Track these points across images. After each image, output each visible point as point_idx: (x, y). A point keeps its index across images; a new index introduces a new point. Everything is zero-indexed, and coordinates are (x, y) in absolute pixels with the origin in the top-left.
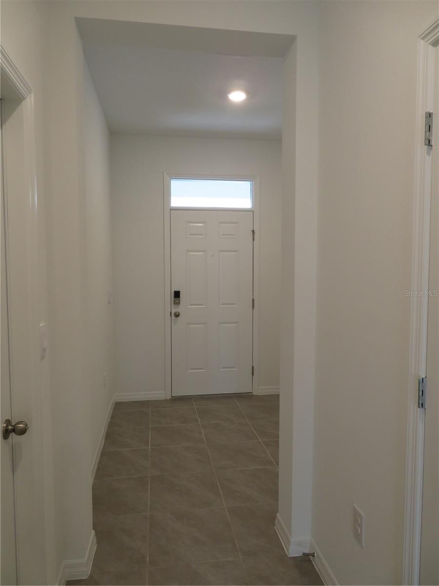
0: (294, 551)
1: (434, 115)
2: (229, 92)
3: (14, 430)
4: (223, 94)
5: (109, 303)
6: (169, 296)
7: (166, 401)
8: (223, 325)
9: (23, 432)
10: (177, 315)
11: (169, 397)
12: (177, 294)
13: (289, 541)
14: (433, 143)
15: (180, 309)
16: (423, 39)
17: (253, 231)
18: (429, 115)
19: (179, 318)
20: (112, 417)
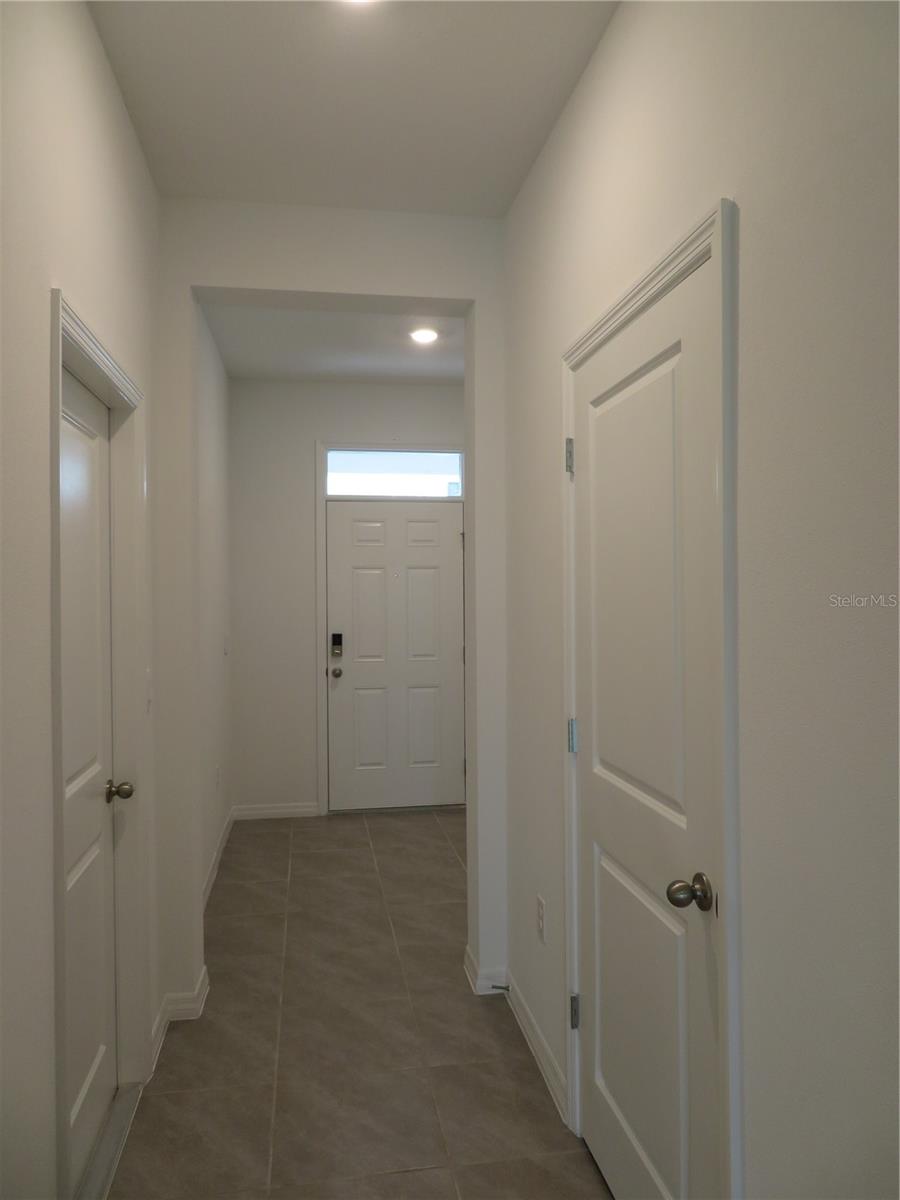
0: (482, 987)
1: (574, 441)
2: (412, 329)
3: (118, 793)
4: (404, 332)
5: (226, 654)
6: (324, 643)
7: (319, 818)
8: (416, 690)
9: (128, 794)
10: (337, 674)
11: (324, 812)
12: (337, 640)
13: (476, 974)
14: (574, 470)
15: (342, 664)
16: (565, 360)
17: (463, 534)
18: (570, 442)
19: (340, 679)
20: (229, 841)
